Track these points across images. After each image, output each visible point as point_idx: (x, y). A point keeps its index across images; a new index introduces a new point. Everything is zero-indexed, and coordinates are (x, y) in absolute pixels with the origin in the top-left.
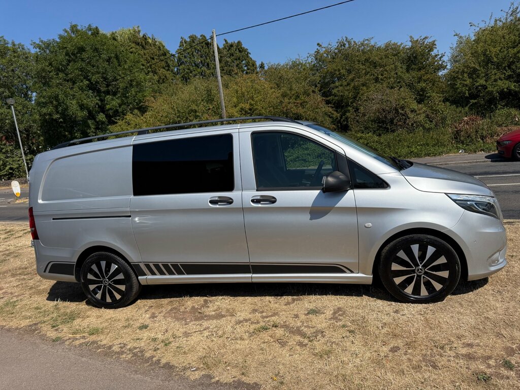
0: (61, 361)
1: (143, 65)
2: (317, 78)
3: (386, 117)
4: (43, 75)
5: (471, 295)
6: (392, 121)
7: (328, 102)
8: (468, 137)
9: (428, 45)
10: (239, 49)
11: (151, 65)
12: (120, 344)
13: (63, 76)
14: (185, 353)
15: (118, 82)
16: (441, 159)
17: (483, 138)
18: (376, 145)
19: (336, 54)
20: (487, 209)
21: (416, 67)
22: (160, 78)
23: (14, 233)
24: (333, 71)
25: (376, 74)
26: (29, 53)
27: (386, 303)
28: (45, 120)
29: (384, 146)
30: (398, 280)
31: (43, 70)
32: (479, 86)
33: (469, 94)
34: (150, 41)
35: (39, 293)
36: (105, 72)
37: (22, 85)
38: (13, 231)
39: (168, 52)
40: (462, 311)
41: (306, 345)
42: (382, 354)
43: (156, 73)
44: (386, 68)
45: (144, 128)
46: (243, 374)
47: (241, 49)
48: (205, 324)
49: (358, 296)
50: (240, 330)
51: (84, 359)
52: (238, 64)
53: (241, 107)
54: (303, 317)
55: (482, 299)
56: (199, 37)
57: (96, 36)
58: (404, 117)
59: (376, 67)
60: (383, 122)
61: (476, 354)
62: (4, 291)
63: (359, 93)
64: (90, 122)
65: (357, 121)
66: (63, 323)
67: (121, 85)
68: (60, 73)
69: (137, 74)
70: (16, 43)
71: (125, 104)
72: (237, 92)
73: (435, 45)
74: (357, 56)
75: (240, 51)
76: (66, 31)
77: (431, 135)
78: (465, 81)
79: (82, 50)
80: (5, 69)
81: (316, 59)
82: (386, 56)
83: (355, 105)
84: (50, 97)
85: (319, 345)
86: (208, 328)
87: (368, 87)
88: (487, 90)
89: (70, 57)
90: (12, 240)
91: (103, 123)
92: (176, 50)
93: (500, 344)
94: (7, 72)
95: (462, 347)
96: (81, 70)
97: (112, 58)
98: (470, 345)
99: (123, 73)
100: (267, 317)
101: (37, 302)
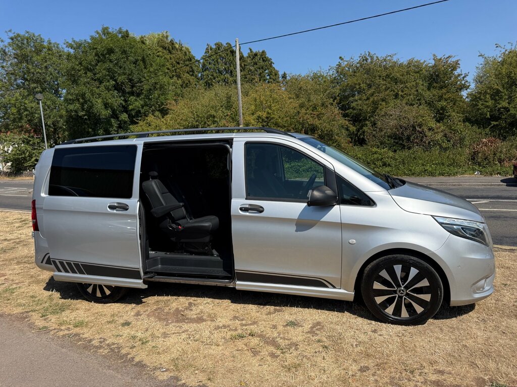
0: (42, 350)
1: (168, 69)
2: (337, 91)
3: (402, 133)
4: (73, 73)
5: (454, 321)
6: (408, 139)
7: (345, 116)
8: (485, 159)
9: (451, 64)
10: (262, 58)
11: (176, 69)
12: (101, 338)
13: (91, 76)
14: (159, 353)
15: (142, 84)
16: (455, 179)
17: (500, 161)
18: (391, 161)
19: (357, 68)
20: (476, 235)
21: (438, 85)
22: (184, 82)
23: (28, 222)
24: (353, 84)
25: (396, 91)
26: (63, 51)
27: (366, 321)
28: (71, 116)
29: (399, 162)
30: (379, 300)
31: (73, 69)
32: (501, 108)
33: (490, 115)
34: (177, 46)
35: (38, 282)
36: (131, 73)
37: (54, 82)
38: (27, 220)
39: (194, 57)
40: (440, 337)
41: (277, 357)
42: (350, 373)
43: (180, 78)
44: (406, 84)
45: (164, 130)
46: (209, 379)
47: (265, 59)
48: (185, 326)
49: (340, 312)
50: (217, 335)
51: (64, 350)
52: (261, 73)
53: (258, 115)
54: (281, 328)
55: (464, 326)
56: (225, 45)
57: (126, 39)
58: (421, 135)
59: (396, 83)
60: (400, 139)
61: (445, 382)
62: (6, 277)
63: (378, 108)
64: (113, 120)
65: (374, 136)
66: (53, 313)
67: (145, 87)
68: (88, 73)
69: (161, 77)
70: (53, 41)
71: (147, 105)
72: (255, 100)
73: (459, 64)
74: (379, 71)
75: (263, 60)
76: (98, 33)
77: (447, 155)
78: (486, 102)
79: (111, 51)
80: (39, 66)
81: (337, 72)
82: (408, 73)
83: (372, 119)
84: (77, 95)
85: (291, 357)
86: (187, 331)
87: (387, 103)
88: (509, 113)
89: (99, 57)
90: (25, 229)
91: (125, 122)
92: (202, 56)
93: (472, 373)
94: (41, 69)
95: (433, 374)
96: (109, 70)
97: (138, 60)
98: (441, 372)
99: (148, 76)
100: (246, 325)
101: (34, 291)
